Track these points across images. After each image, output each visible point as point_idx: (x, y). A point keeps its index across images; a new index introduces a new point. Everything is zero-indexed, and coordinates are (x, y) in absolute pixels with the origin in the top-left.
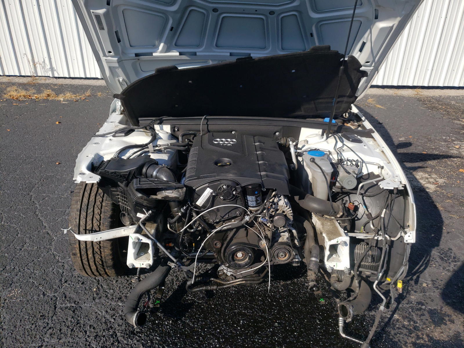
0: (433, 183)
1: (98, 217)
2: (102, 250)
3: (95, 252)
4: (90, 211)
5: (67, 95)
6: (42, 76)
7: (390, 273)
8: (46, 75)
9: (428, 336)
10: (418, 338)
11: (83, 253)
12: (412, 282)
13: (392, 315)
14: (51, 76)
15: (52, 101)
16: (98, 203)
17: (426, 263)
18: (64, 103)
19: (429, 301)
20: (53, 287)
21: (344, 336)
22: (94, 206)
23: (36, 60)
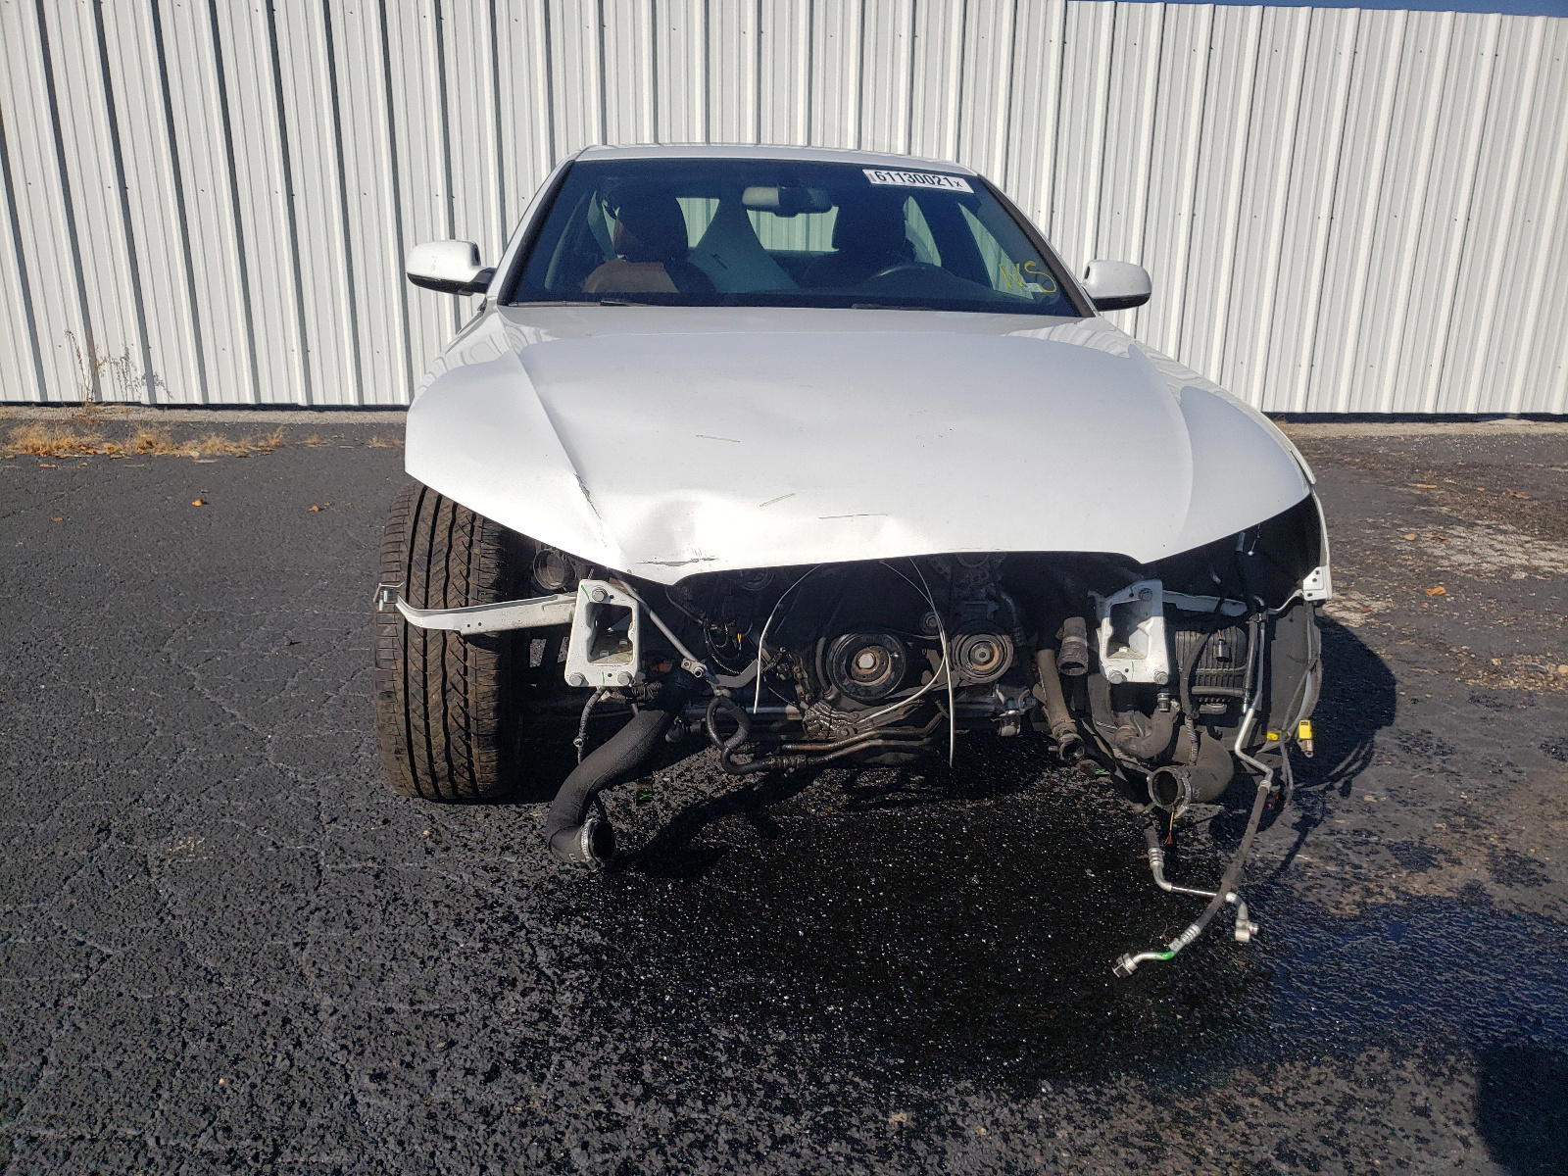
0: (1356, 610)
1: (460, 583)
2: (469, 679)
3: (448, 686)
4: (438, 567)
5: (210, 443)
6: (116, 403)
7: (1272, 721)
8: (130, 400)
9: (1395, 889)
10: (1369, 892)
11: (414, 688)
12: (1335, 793)
13: (1291, 855)
14: (145, 400)
15: (165, 458)
16: (459, 547)
17: (1364, 758)
18: (201, 461)
19: (1387, 827)
20: (297, 833)
21: (1168, 887)
22: (448, 557)
23: (101, 353)
